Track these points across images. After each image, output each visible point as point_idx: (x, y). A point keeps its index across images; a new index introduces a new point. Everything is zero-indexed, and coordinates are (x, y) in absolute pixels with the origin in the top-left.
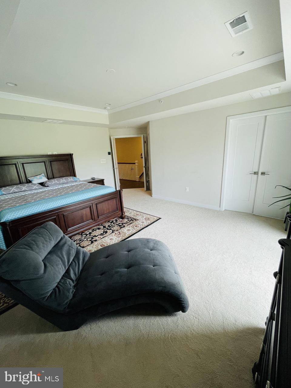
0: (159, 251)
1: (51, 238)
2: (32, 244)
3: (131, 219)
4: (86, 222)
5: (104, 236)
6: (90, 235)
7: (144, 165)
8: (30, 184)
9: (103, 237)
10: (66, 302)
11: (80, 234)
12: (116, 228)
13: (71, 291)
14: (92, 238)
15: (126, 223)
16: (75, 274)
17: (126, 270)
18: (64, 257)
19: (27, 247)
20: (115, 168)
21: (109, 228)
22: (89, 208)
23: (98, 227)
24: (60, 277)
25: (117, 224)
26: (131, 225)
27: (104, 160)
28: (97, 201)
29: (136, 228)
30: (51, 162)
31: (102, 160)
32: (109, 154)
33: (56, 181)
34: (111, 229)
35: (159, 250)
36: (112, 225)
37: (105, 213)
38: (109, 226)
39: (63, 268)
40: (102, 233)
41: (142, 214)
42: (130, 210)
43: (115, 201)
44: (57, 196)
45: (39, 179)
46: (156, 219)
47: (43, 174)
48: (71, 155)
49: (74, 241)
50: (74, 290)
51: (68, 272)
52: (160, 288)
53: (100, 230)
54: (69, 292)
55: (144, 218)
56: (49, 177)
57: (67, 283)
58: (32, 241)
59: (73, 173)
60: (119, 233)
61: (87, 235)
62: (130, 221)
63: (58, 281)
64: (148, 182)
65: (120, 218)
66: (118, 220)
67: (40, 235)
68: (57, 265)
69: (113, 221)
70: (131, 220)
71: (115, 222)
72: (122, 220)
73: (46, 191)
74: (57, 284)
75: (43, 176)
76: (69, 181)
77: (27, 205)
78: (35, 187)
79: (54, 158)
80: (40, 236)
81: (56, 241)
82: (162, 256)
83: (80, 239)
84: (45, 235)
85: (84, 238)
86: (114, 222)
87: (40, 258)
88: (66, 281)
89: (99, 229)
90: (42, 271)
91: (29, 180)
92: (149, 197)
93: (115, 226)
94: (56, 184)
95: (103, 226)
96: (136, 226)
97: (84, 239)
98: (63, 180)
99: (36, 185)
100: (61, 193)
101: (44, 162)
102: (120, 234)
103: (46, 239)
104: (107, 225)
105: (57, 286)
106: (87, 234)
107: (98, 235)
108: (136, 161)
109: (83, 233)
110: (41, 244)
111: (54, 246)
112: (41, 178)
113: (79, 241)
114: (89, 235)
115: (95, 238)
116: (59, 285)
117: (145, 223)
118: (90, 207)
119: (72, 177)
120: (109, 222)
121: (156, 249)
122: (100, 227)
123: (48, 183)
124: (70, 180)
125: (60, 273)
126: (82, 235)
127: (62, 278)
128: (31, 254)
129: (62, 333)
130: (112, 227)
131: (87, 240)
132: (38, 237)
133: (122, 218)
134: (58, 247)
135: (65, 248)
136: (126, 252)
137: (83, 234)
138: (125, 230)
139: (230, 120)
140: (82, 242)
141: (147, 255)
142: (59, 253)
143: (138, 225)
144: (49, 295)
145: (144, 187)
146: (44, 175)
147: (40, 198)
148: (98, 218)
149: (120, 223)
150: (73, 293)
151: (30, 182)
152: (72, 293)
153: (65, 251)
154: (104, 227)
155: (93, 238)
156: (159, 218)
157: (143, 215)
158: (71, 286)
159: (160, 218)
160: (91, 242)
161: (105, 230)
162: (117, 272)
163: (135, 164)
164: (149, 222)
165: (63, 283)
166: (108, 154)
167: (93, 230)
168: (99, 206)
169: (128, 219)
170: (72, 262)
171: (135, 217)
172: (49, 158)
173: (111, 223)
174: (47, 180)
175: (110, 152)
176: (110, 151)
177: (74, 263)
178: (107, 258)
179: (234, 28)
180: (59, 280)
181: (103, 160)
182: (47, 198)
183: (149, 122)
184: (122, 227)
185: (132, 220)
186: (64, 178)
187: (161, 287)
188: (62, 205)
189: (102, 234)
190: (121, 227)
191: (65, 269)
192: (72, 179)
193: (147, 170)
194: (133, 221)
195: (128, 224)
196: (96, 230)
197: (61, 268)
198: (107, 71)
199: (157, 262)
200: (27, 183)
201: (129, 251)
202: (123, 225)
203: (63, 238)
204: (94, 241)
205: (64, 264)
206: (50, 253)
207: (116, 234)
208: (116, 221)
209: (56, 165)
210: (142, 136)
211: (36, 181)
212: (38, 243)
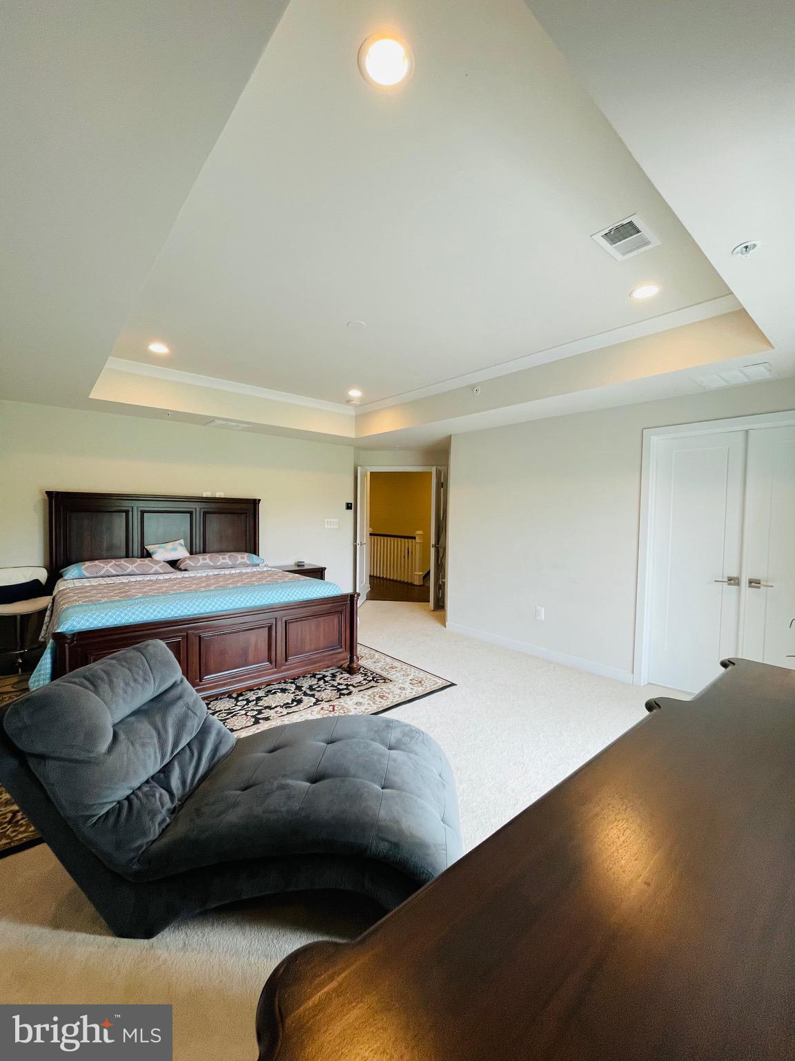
0: (412, 755)
1: (149, 676)
2: (102, 679)
3: (373, 678)
4: (253, 664)
5: (290, 710)
6: (257, 703)
7: (433, 542)
8: (147, 561)
9: (288, 713)
10: (139, 843)
11: (233, 698)
12: (329, 693)
13: (159, 818)
14: (260, 712)
15: (356, 685)
16: (184, 783)
17: (309, 784)
18: (166, 731)
19: (87, 683)
20: (358, 542)
21: (308, 692)
22: (267, 629)
23: (283, 686)
24: (144, 778)
25: (333, 686)
26: (370, 692)
27: (334, 520)
28: (289, 615)
29: (380, 700)
30: (205, 513)
31: (329, 520)
32: (349, 506)
33: (208, 561)
34: (313, 696)
35: (411, 751)
36: (319, 687)
37: (307, 649)
38: (311, 688)
39: (156, 758)
40: (288, 703)
41: (405, 667)
42: (377, 654)
43: (336, 620)
44: (196, 591)
45: (171, 550)
46: (441, 683)
47: (182, 541)
48: (255, 503)
49: (213, 714)
50: (168, 819)
51: (166, 770)
52: (384, 846)
53: (285, 695)
54: (152, 819)
55: (410, 677)
56: (194, 550)
57: (154, 796)
58: (102, 672)
59: (252, 546)
60: (331, 709)
61: (248, 701)
62: (370, 681)
63: (136, 784)
64: (441, 587)
65: (345, 670)
66: (337, 674)
67: (124, 664)
68: (143, 745)
69: (325, 676)
70: (373, 680)
71: (330, 678)
72: (348, 675)
73: (177, 578)
74: (129, 792)
75: (181, 545)
76: (238, 562)
77: (124, 602)
78: (157, 568)
79: (213, 505)
80: (123, 666)
81: (159, 686)
82: (416, 767)
83: (229, 709)
84: (137, 666)
85: (240, 708)
86: (326, 679)
87: (109, 716)
88: (154, 792)
89: (284, 691)
90: (104, 747)
91: (147, 551)
92: (439, 626)
93: (326, 689)
94: (204, 567)
95: (296, 684)
96: (381, 697)
97: (240, 710)
98: (225, 559)
99: (160, 565)
100: (208, 585)
101: (191, 513)
102: (334, 710)
103: (137, 677)
104: (306, 683)
105: (128, 798)
106: (251, 699)
107: (276, 707)
108: (418, 532)
109: (242, 695)
110: (122, 684)
111: (152, 700)
112: (175, 549)
113: (225, 715)
114: (255, 702)
115: (266, 713)
116: (133, 796)
117: (409, 690)
118: (270, 628)
119: (247, 554)
120: (315, 677)
121: (403, 747)
122: (288, 686)
123: (188, 561)
124: (240, 561)
125: (145, 766)
126: (238, 701)
127: (147, 782)
128: (92, 700)
129: (110, 940)
130: (319, 691)
131: (246, 714)
132: (120, 667)
133: (351, 671)
134: (160, 703)
135: (177, 711)
136: (323, 744)
137: (240, 698)
138: (350, 703)
139: (652, 437)
140: (232, 717)
141: (375, 757)
142: (158, 719)
143: (387, 695)
144: (103, 813)
145: (429, 602)
146: (183, 543)
147: (156, 591)
148: (286, 661)
149: (341, 684)
150: (164, 826)
151: (149, 555)
152: (160, 824)
153: (174, 716)
154: (299, 688)
155: (263, 711)
156: (450, 683)
157: (408, 670)
158: (163, 805)
159: (453, 685)
160: (253, 720)
161: (298, 695)
162: (283, 787)
163: (414, 538)
164: (421, 690)
165: (146, 795)
166: (345, 506)
167: (269, 691)
168: (292, 627)
169: (366, 675)
170: (182, 749)
171: (384, 674)
172: (203, 505)
173: (319, 679)
174: (187, 554)
175: (351, 504)
176: (351, 501)
177: (188, 752)
178: (271, 751)
179: (615, 243)
180: (139, 785)
181: (332, 520)
182: (172, 592)
183: (451, 436)
184: (344, 695)
185: (377, 679)
186: (230, 554)
187: (386, 844)
188: (202, 611)
189: (287, 706)
190: (341, 694)
191: (161, 764)
192: (246, 558)
193: (441, 556)
194: (376, 682)
195: (362, 688)
196: (275, 693)
197: (152, 756)
198: (349, 325)
199: (396, 779)
200: (142, 556)
201: (330, 742)
202: (347, 689)
203: (178, 685)
204: (263, 719)
205: (162, 745)
206: (135, 713)
207: (322, 709)
208: (334, 676)
209: (215, 524)
210: (434, 470)
211: (163, 553)
212: (115, 680)
